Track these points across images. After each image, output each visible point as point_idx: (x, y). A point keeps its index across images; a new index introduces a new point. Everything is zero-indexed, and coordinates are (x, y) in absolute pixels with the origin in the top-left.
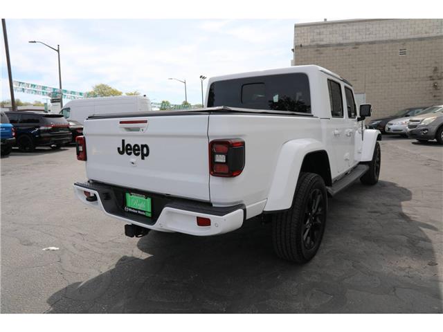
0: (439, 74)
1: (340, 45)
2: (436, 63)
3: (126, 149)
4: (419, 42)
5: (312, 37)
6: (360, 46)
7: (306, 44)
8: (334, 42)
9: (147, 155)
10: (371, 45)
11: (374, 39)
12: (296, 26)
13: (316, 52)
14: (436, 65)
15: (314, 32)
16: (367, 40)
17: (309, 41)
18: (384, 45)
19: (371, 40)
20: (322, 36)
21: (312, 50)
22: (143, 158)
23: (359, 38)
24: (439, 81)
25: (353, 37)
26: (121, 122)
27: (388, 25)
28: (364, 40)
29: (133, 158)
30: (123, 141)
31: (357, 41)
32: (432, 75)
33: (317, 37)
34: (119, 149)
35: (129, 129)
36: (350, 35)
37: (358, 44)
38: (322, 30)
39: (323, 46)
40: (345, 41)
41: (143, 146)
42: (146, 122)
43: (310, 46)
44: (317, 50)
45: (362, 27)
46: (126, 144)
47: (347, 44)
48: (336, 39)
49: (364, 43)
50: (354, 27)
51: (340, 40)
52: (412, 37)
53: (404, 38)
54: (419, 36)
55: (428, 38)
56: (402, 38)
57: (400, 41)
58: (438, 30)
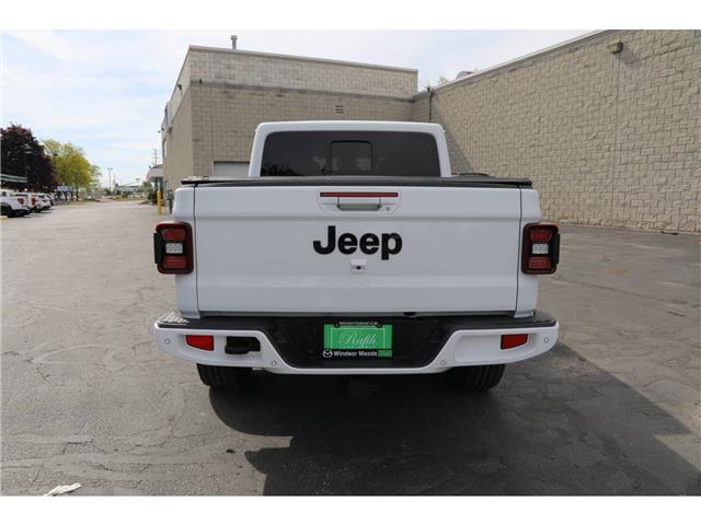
1: (259, 88)
3: (338, 244)
4: (356, 100)
5: (217, 71)
6: (287, 94)
7: (208, 80)
8: (250, 84)
9: (397, 250)
10: (299, 95)
11: (304, 87)
12: (192, 49)
13: (224, 95)
15: (220, 63)
16: (296, 87)
17: (213, 75)
18: (317, 96)
19: (300, 87)
20: (232, 72)
21: (218, 90)
22: (385, 257)
23: (285, 84)
25: (277, 81)
26: (322, 195)
27: (321, 71)
28: (291, 87)
30: (332, 230)
31: (283, 86)
33: (224, 72)
34: (317, 245)
36: (273, 76)
37: (283, 90)
38: (233, 62)
39: (234, 87)
40: (265, 84)
41: (386, 237)
42: (395, 195)
43: (213, 85)
44: (225, 92)
45: (288, 66)
46: (338, 235)
47: (269, 89)
48: (253, 79)
49: (290, 90)
50: (278, 66)
51: (258, 81)
52: (350, 91)
53: (341, 90)
54: (357, 92)
55: (366, 97)
56: (338, 90)
57: (336, 94)
58: (376, 89)
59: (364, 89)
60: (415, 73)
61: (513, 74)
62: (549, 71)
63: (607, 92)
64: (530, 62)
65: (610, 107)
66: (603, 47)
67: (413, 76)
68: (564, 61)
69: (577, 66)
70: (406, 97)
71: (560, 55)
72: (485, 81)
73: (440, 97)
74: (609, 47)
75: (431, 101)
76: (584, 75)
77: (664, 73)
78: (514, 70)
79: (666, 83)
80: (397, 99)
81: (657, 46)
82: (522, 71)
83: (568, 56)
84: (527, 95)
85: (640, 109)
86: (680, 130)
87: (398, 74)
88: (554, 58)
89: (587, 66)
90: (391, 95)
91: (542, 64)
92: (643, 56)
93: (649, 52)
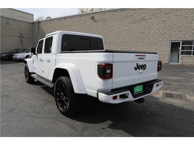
0: (22, 36)
2: (21, 31)
3: (138, 67)
9: (146, 68)
14: (21, 32)
22: (144, 70)
24: (22, 39)
26: (136, 56)
29: (141, 71)
30: (137, 64)
32: (20, 36)
34: (135, 67)
35: (139, 59)
41: (144, 65)
42: (145, 56)
46: (138, 65)
52: (11, 18)
53: (8, 17)
54: (14, 18)
55: (18, 20)
56: (7, 17)
57: (6, 18)
58: (20, 18)
59: (16, 18)
60: (33, 15)
61: (65, 20)
62: (75, 20)
63: (90, 28)
64: (70, 17)
65: (91, 31)
66: (89, 17)
67: (32, 16)
68: (79, 18)
69: (82, 21)
70: (30, 22)
71: (78, 17)
72: (57, 21)
73: (42, 23)
74: (90, 17)
75: (39, 24)
76: (84, 23)
77: (103, 25)
78: (65, 19)
79: (103, 27)
80: (27, 22)
81: (101, 19)
82: (68, 19)
83: (80, 18)
84: (69, 26)
85: (98, 33)
86: (106, 38)
87: (27, 14)
88: (77, 17)
89: (85, 21)
90: (25, 21)
91: (73, 18)
92: (98, 20)
93: (99, 20)
